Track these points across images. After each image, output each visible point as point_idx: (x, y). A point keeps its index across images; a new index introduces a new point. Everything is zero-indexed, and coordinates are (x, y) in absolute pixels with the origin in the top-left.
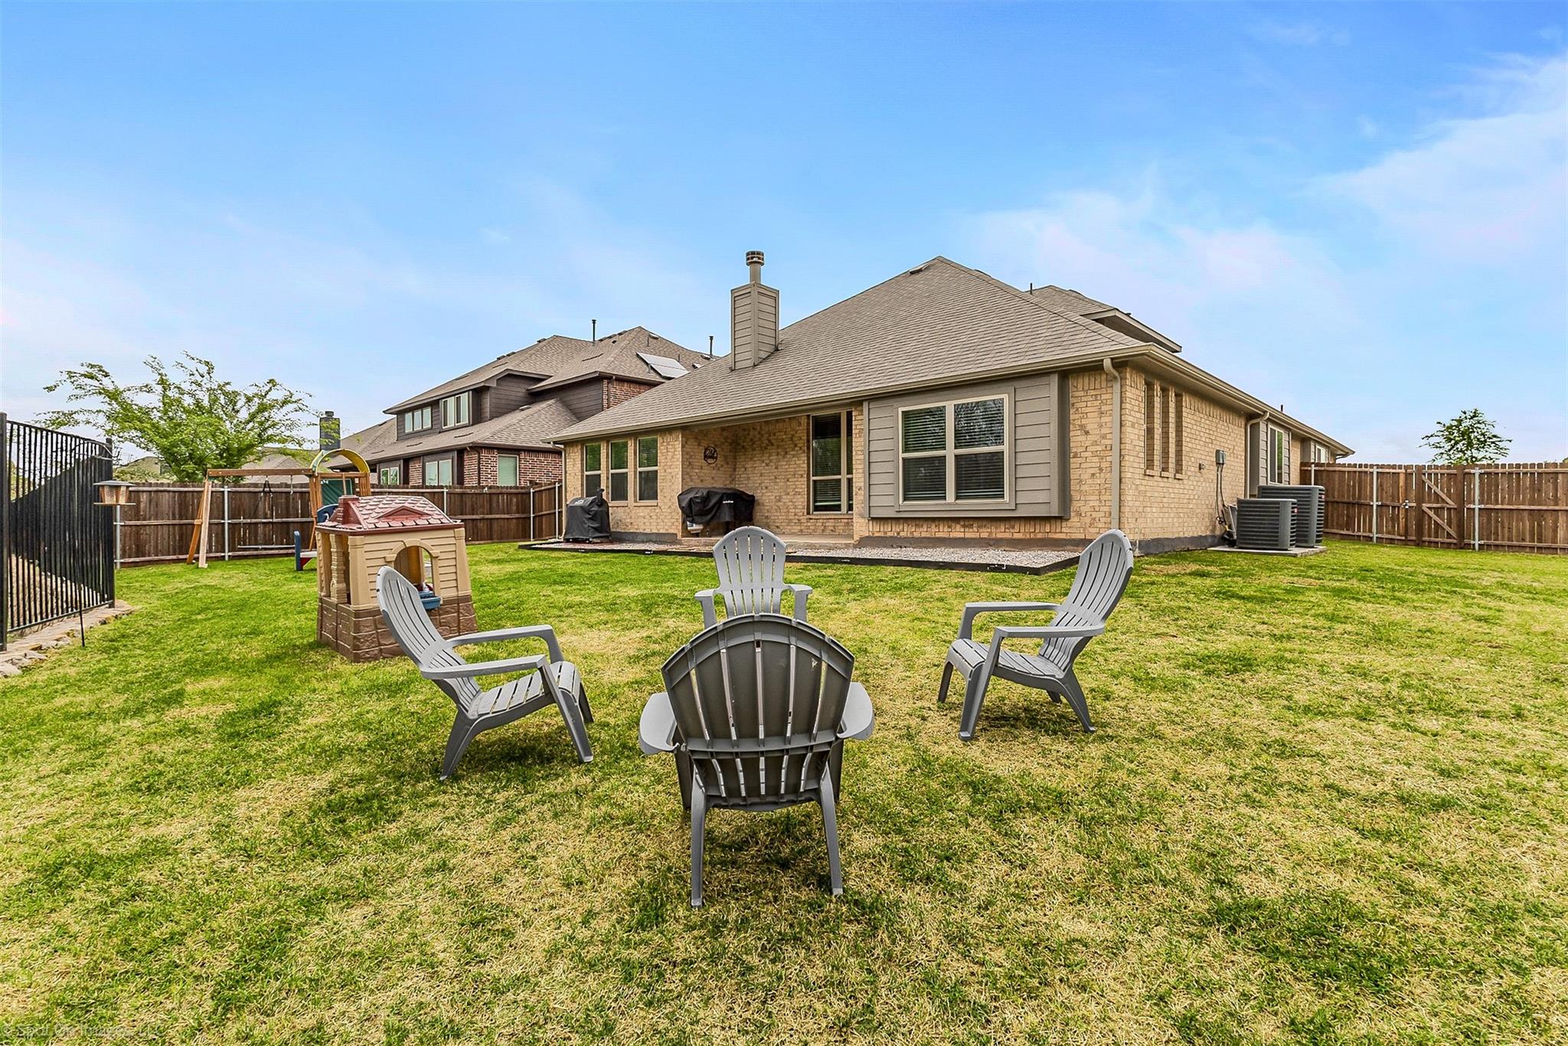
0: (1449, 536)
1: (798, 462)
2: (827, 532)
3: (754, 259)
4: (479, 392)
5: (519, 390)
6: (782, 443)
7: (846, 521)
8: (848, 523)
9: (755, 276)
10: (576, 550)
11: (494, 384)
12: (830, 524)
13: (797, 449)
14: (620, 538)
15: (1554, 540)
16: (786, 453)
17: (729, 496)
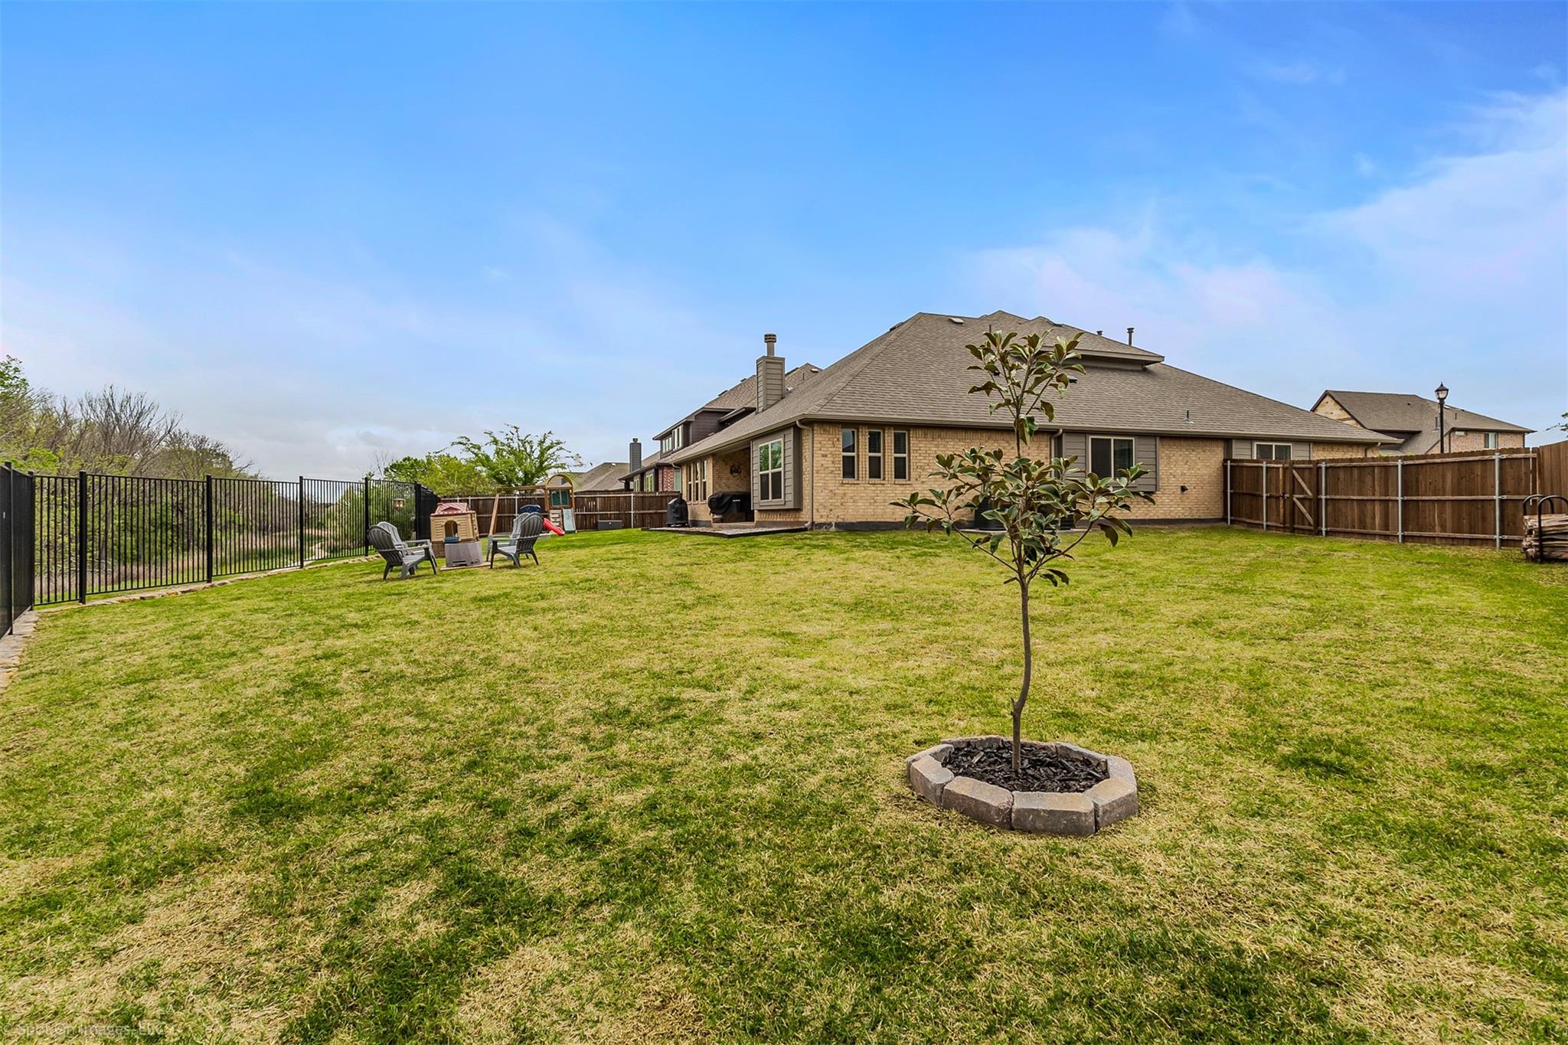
0: (1310, 524)
4: (686, 424)
5: (714, 421)
9: (771, 350)
10: (680, 532)
11: (693, 419)
14: (695, 523)
15: (1373, 526)
17: (736, 497)
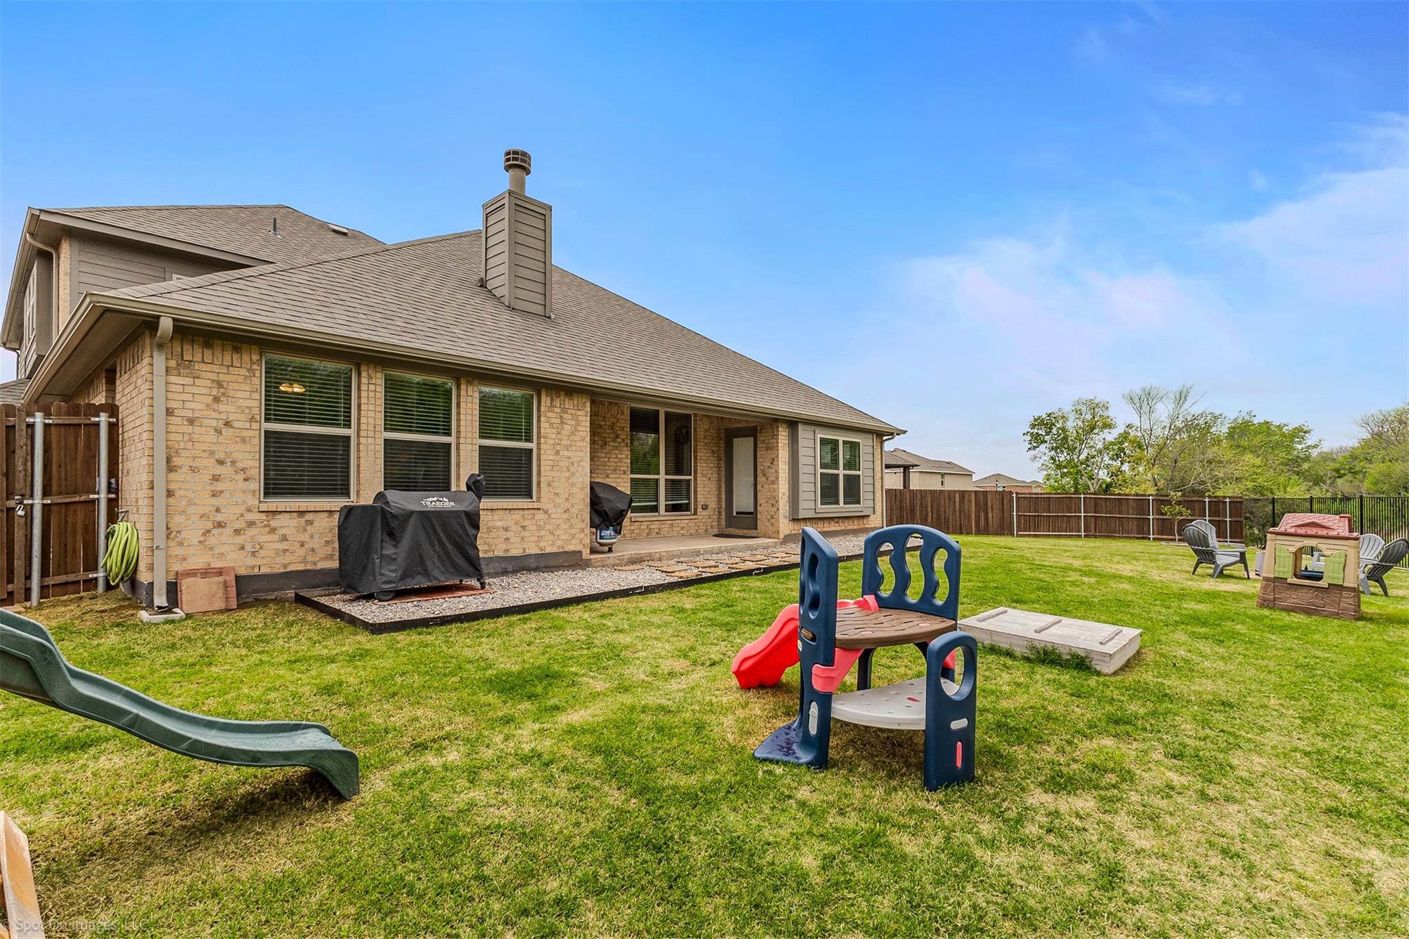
1: (619, 456)
2: (654, 534)
3: (518, 162)
6: (599, 430)
7: (670, 522)
8: (672, 525)
12: (655, 526)
13: (619, 440)
16: (605, 443)
